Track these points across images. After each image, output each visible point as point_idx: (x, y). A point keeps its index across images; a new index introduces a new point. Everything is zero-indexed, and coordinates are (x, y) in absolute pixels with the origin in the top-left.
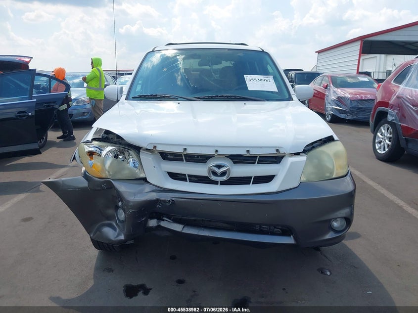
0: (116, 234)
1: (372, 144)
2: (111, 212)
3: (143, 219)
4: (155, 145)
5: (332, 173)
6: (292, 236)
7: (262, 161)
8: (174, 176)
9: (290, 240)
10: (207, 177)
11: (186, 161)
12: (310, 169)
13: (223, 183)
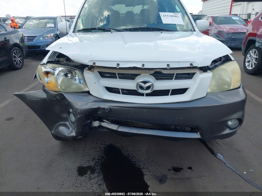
0: (70, 131)
1: (243, 63)
2: (65, 115)
3: (89, 122)
4: (94, 62)
5: (230, 86)
6: (199, 133)
7: (178, 77)
8: (110, 90)
9: (197, 136)
10: (136, 91)
11: (119, 78)
12: (214, 83)
13: (148, 95)
